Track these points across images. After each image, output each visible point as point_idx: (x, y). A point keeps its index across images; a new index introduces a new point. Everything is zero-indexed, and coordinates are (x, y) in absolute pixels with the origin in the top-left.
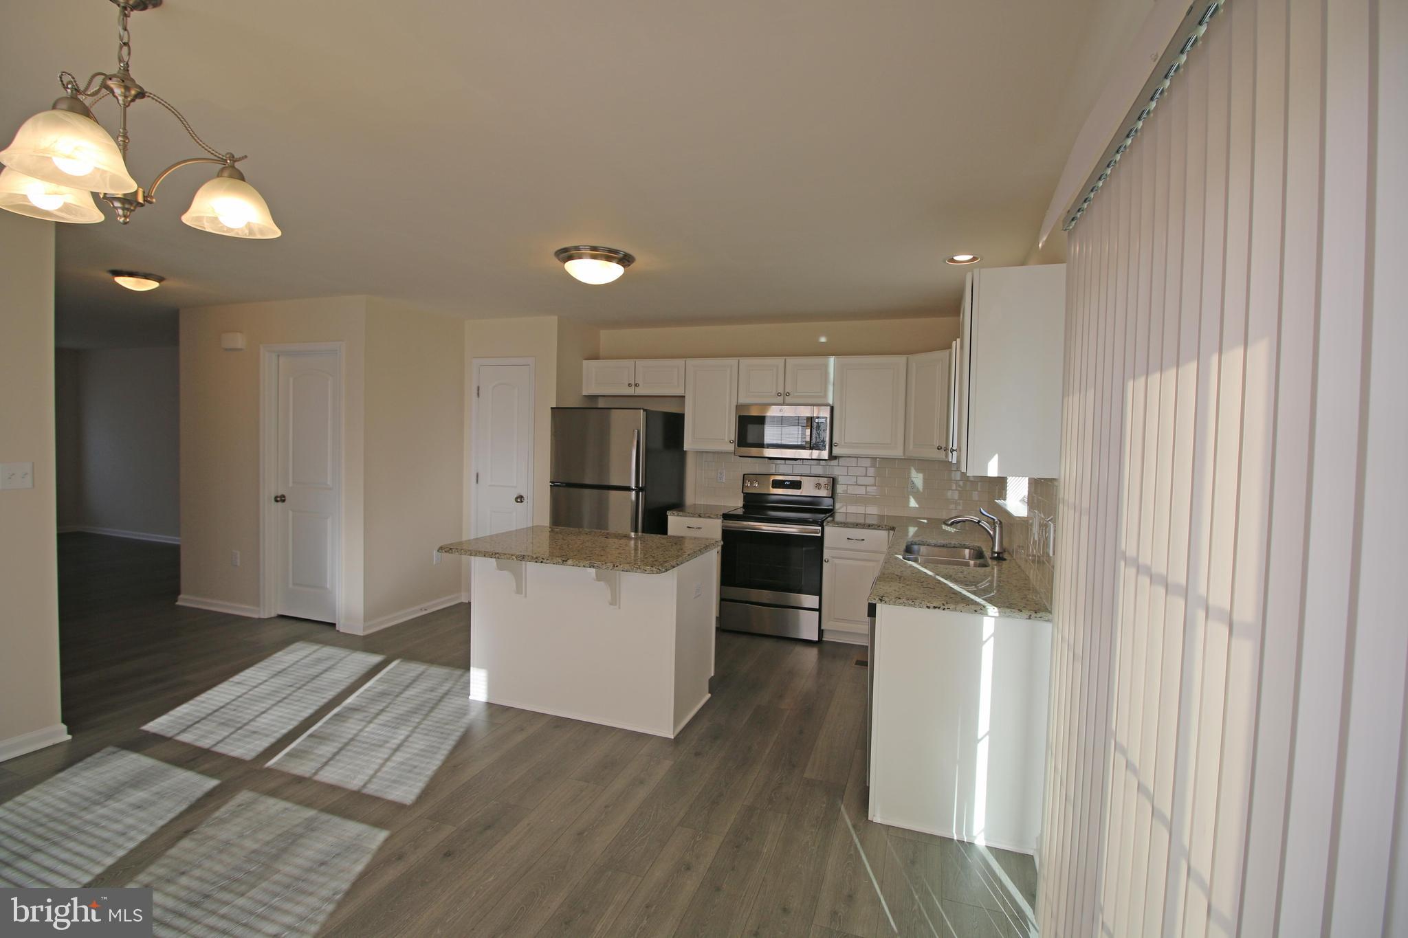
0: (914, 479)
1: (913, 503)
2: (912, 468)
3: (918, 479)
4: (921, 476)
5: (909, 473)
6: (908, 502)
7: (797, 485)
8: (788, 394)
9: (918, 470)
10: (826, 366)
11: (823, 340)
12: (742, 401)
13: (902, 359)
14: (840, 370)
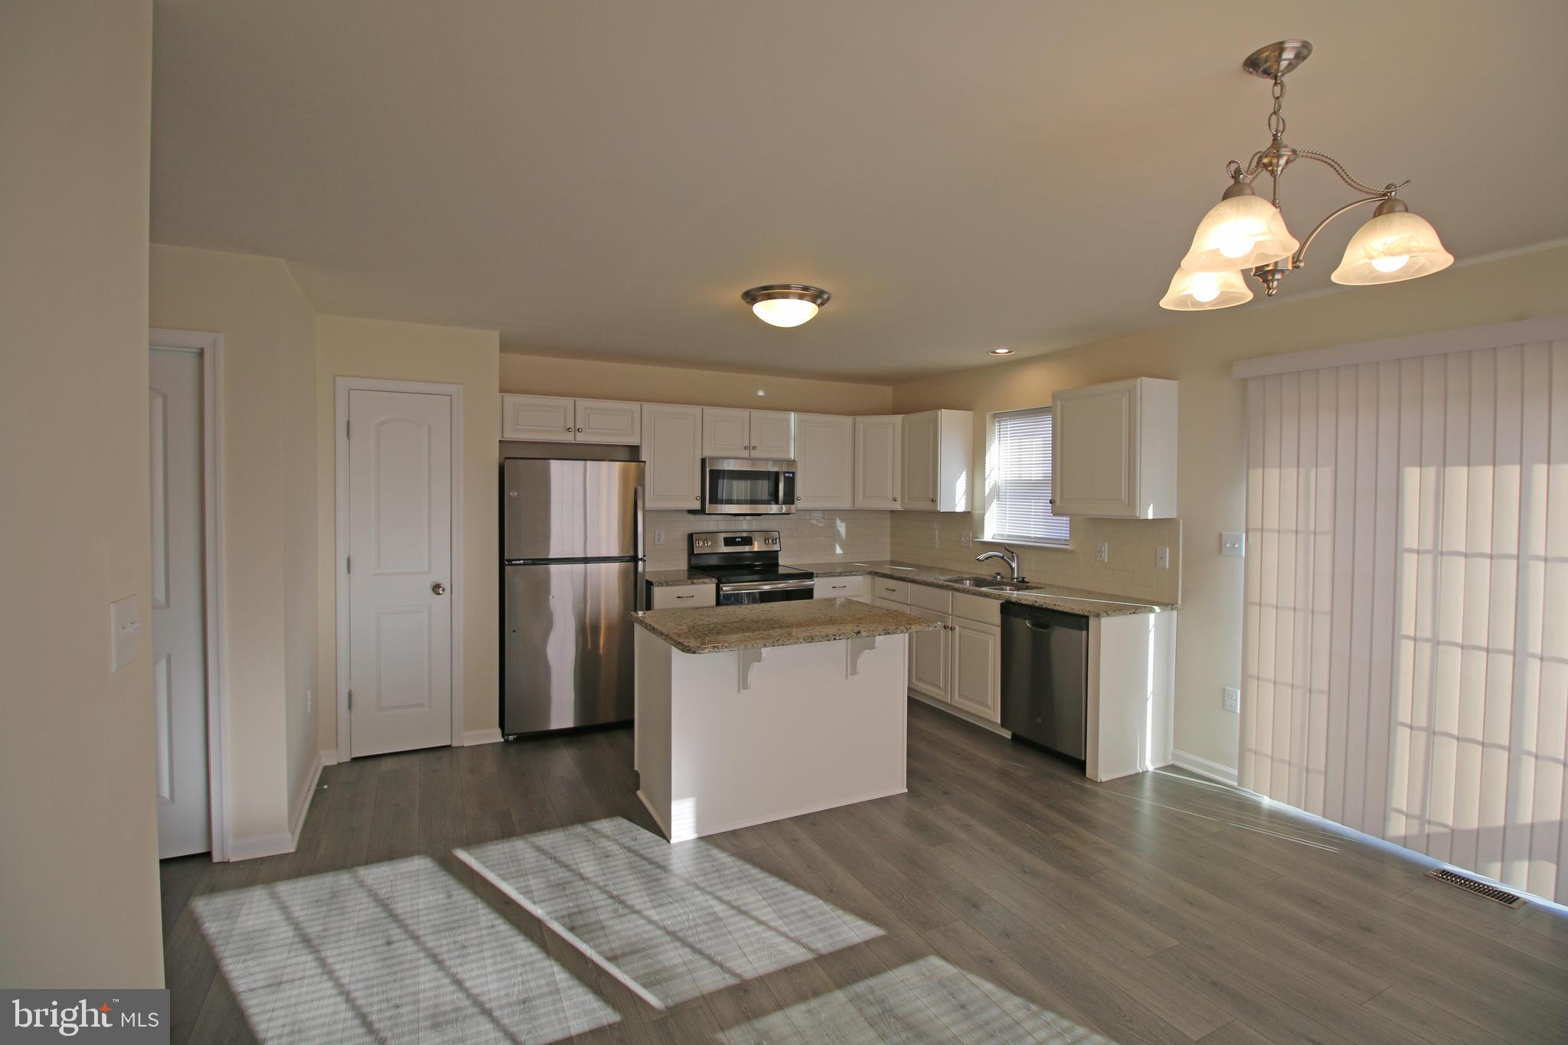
0: (839, 528)
1: (839, 551)
2: (837, 518)
3: (841, 527)
4: (844, 525)
5: (835, 523)
6: (835, 550)
7: (748, 541)
8: (754, 448)
9: (842, 520)
10: (788, 422)
11: (761, 393)
12: (707, 453)
13: (849, 420)
14: (800, 424)
